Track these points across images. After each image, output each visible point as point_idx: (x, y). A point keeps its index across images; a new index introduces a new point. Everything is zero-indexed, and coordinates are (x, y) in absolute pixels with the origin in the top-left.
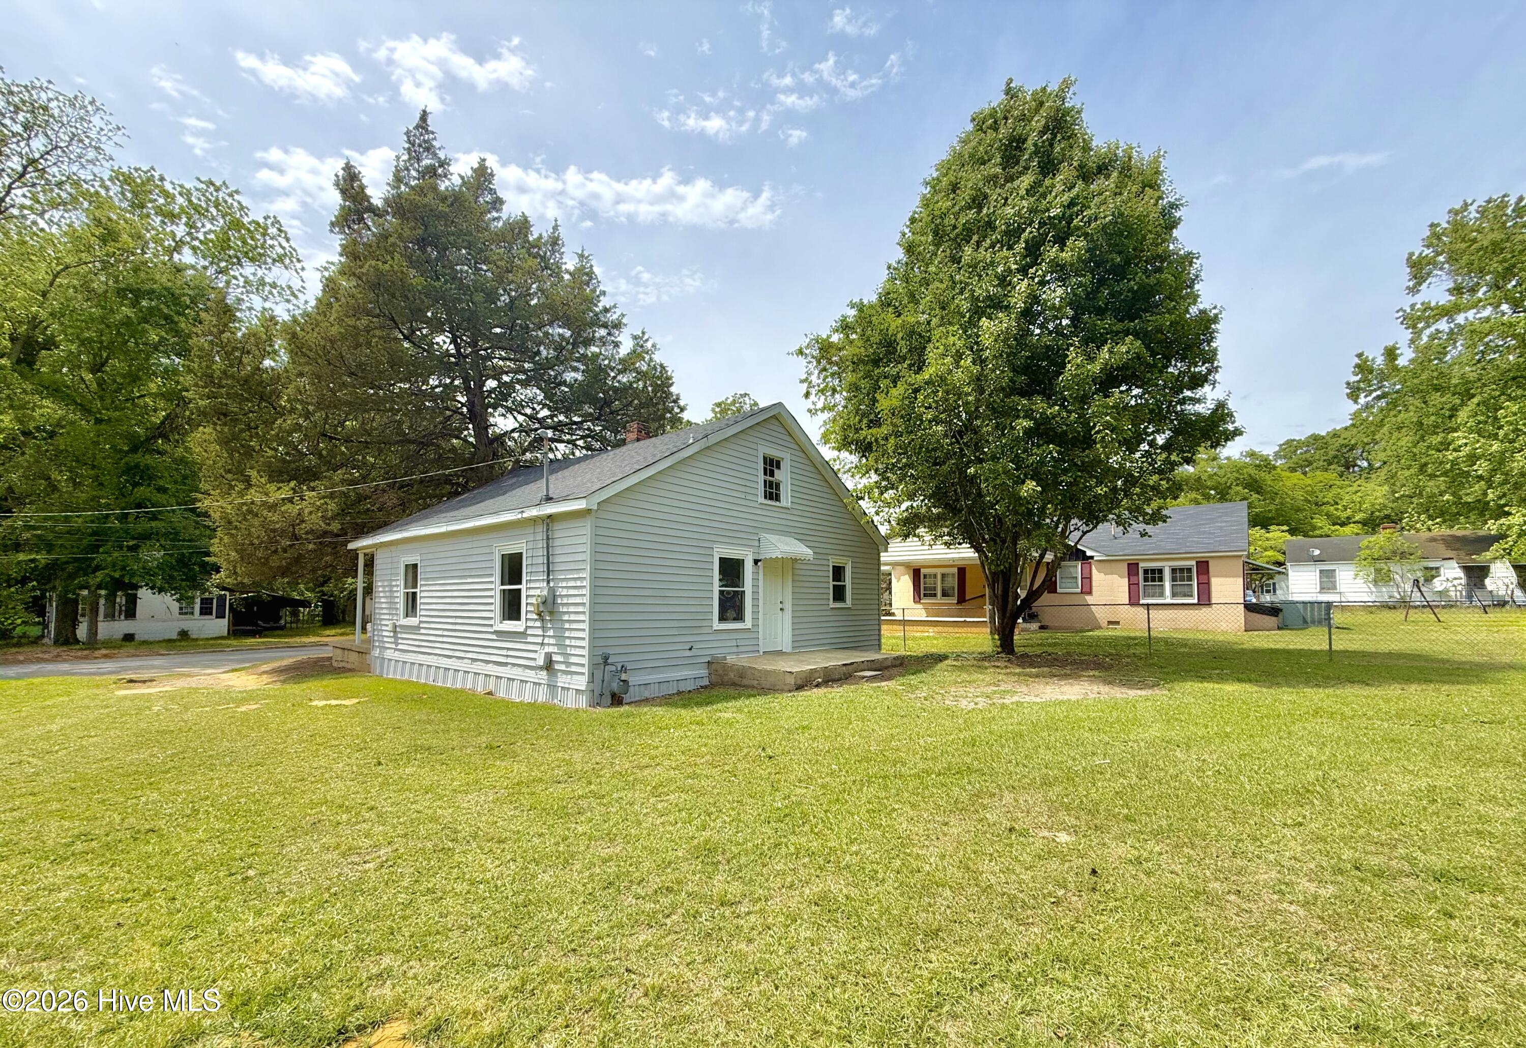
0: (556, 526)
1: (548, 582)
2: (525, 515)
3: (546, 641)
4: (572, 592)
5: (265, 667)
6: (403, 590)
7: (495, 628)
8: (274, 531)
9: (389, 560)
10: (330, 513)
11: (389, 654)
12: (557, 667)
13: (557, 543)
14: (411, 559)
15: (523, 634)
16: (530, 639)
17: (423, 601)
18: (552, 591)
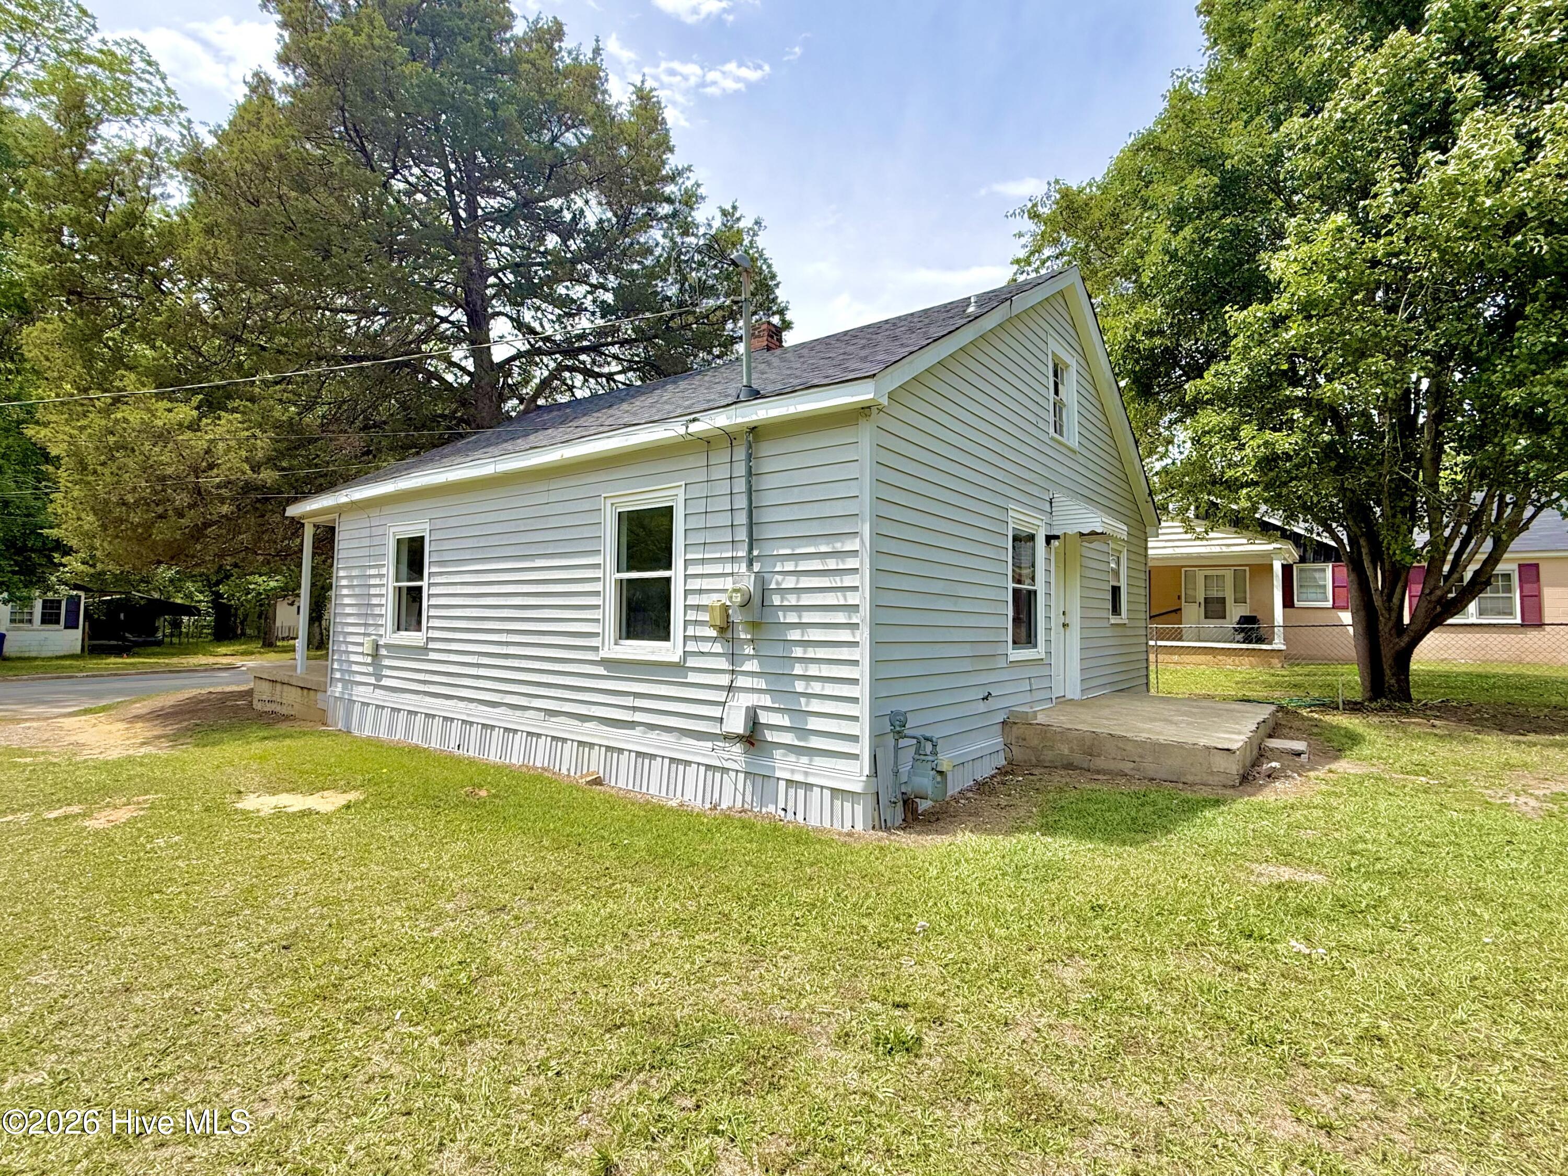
0: (766, 449)
1: (750, 564)
2: (694, 428)
3: (741, 682)
4: (806, 582)
5: (140, 708)
6: (392, 584)
7: (604, 654)
8: (163, 479)
9: (366, 532)
10: (260, 454)
11: (360, 695)
12: (770, 736)
13: (768, 482)
14: (411, 530)
15: (679, 668)
16: (692, 678)
17: (433, 601)
18: (761, 580)
